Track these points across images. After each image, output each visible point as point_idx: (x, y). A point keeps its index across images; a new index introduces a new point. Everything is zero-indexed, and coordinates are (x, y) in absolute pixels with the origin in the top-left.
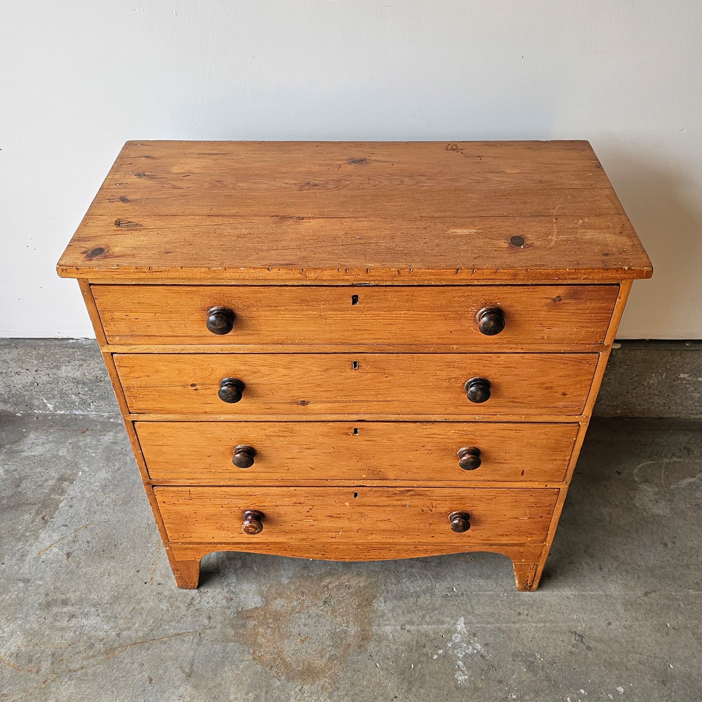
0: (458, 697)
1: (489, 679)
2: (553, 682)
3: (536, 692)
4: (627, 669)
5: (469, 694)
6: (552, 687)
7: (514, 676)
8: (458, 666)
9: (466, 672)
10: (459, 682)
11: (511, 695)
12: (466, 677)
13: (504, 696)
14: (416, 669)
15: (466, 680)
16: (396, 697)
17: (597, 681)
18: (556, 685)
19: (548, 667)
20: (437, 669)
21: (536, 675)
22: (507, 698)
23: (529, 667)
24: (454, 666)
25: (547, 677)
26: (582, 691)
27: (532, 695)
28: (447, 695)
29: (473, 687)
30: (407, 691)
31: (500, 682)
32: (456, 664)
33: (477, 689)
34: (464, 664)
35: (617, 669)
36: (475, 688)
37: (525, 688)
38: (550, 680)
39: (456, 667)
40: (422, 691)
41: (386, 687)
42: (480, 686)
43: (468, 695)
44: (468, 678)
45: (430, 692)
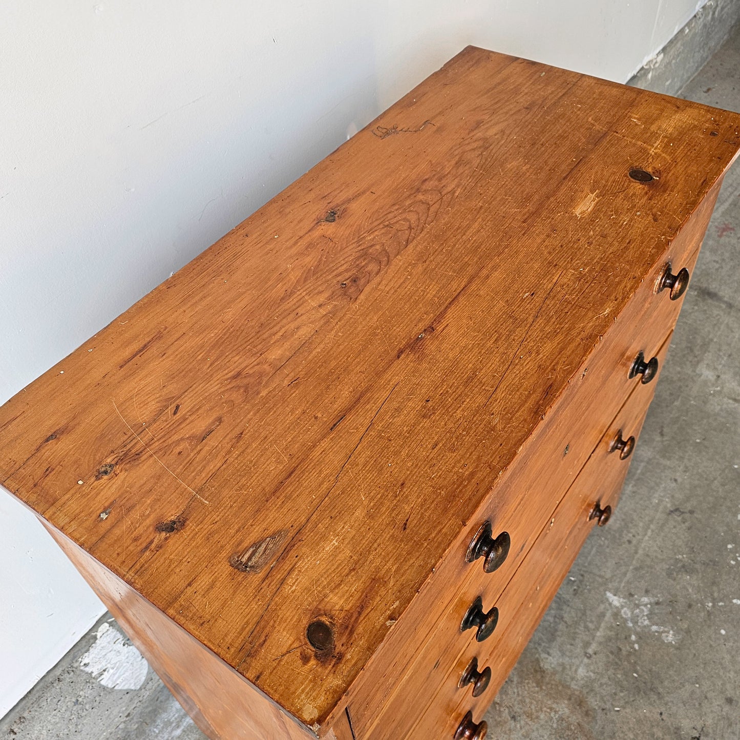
0: (688, 654)
1: (683, 614)
2: (711, 563)
3: (714, 583)
4: (725, 499)
5: (690, 642)
6: (715, 567)
7: (690, 590)
8: (657, 632)
9: (666, 629)
10: (673, 643)
11: (708, 606)
12: (671, 632)
13: (706, 613)
14: (640, 673)
15: (674, 635)
16: (661, 714)
17: (725, 528)
18: (715, 563)
19: (694, 557)
20: (650, 653)
21: (697, 571)
22: (708, 611)
23: (686, 571)
24: (654, 635)
25: (704, 564)
26: (730, 546)
27: (715, 588)
28: (681, 662)
29: (685, 634)
30: (659, 699)
31: (690, 606)
32: (653, 632)
33: (688, 631)
34: (657, 625)
35: (721, 506)
36: (686, 633)
37: (706, 590)
38: (708, 564)
39: (657, 634)
40: (666, 683)
41: (645, 716)
42: (686, 626)
43: (690, 644)
44: (674, 631)
45: (670, 676)
